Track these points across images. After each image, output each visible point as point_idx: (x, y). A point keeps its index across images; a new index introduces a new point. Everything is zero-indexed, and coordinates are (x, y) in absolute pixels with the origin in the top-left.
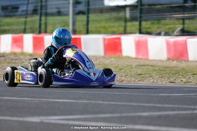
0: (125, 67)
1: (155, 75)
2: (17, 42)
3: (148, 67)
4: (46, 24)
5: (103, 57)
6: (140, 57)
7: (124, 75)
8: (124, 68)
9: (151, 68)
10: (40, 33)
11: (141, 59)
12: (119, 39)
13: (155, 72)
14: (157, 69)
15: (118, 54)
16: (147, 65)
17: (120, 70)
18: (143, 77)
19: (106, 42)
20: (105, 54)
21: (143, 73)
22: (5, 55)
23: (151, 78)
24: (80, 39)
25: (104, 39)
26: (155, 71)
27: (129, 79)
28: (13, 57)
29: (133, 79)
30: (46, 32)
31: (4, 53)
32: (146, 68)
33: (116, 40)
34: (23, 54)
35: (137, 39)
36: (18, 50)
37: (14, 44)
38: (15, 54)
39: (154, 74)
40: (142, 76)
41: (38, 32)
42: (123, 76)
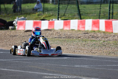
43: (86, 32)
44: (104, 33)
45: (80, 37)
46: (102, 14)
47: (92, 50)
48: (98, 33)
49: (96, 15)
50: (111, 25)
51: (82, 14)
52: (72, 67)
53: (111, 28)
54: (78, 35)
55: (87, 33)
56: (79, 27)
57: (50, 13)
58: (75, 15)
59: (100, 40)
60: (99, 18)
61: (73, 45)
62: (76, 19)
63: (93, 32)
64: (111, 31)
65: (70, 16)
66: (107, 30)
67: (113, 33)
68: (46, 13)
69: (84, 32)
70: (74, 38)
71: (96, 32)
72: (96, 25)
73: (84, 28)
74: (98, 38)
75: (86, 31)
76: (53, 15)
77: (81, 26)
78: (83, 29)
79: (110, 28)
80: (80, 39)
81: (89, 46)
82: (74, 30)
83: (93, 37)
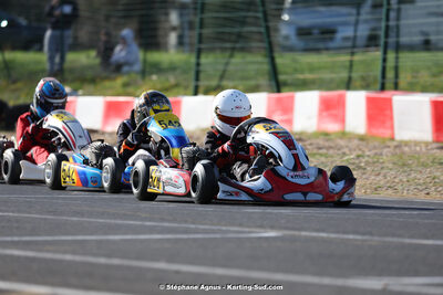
4: (396, 69)
10: (383, 88)
22: (303, 137)
28: (321, 142)
30: (396, 87)
34: (343, 134)
36: (332, 127)
37: (325, 114)
38: (326, 134)
41: (379, 86)
44: (362, 138)
48: (341, 138)
50: (388, 112)
53: (388, 124)
57: (167, 80)
63: (322, 137)
64: (387, 133)
66: (374, 131)
67: (392, 139)
68: (154, 77)
71: (333, 137)
72: (334, 112)
76: (177, 85)
79: (384, 122)
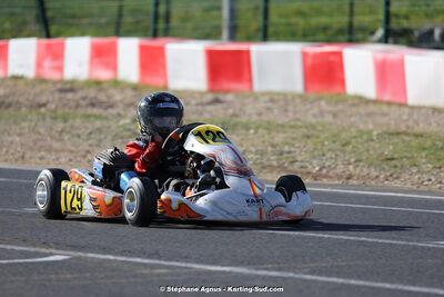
0: (355, 137)
1: (424, 160)
2: (104, 55)
3: (407, 138)
5: (300, 96)
6: (387, 97)
7: (352, 160)
8: (353, 140)
9: (415, 142)
11: (389, 103)
12: (339, 54)
13: (424, 154)
14: (429, 143)
15: (337, 89)
16: (406, 134)
17: (344, 145)
18: (396, 166)
19: (309, 61)
20: (306, 88)
21: (396, 156)
23: (415, 170)
24: (248, 53)
25: (305, 55)
26: (424, 149)
27: (366, 171)
29: (374, 173)
31: (73, 82)
32: (404, 142)
33: (332, 58)
35: (380, 56)
39: (421, 158)
40: (394, 162)
42: (350, 164)
43: (68, 86)
45: (44, 105)
46: (128, 19)
47: (88, 152)
49: (103, 20)
51: (53, 18)
52: (13, 214)
54: (36, 95)
55: (72, 90)
56: (39, 65)
58: (25, 23)
59: (119, 115)
60: (118, 34)
61: (20, 135)
62: (29, 36)
65: (7, 25)
69: (59, 86)
70: (24, 109)
73: (60, 69)
74: (112, 106)
75: (67, 82)
77: (47, 63)
78: (54, 76)
80: (43, 110)
81: (79, 136)
82: (21, 78)
83: (93, 105)
